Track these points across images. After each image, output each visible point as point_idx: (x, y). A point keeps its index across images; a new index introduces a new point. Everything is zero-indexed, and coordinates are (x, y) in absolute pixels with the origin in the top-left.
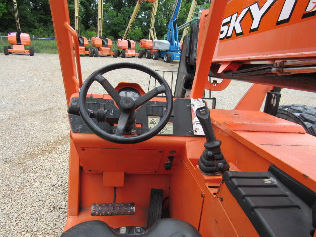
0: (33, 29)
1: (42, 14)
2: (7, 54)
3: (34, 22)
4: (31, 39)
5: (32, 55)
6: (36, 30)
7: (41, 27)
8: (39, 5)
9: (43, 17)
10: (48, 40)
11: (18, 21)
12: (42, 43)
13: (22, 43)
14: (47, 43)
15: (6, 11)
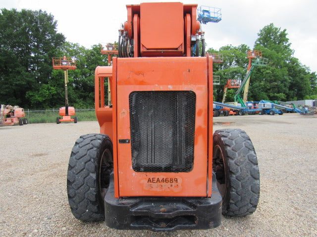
0: (75, 104)
1: (82, 92)
2: (58, 122)
3: (76, 99)
4: (76, 111)
5: (76, 122)
6: (77, 105)
7: (81, 102)
8: (80, 85)
9: (83, 94)
10: (86, 111)
11: (67, 99)
12: (82, 114)
13: (69, 114)
14: (86, 114)
15: (55, 92)
